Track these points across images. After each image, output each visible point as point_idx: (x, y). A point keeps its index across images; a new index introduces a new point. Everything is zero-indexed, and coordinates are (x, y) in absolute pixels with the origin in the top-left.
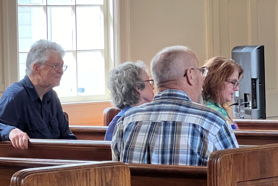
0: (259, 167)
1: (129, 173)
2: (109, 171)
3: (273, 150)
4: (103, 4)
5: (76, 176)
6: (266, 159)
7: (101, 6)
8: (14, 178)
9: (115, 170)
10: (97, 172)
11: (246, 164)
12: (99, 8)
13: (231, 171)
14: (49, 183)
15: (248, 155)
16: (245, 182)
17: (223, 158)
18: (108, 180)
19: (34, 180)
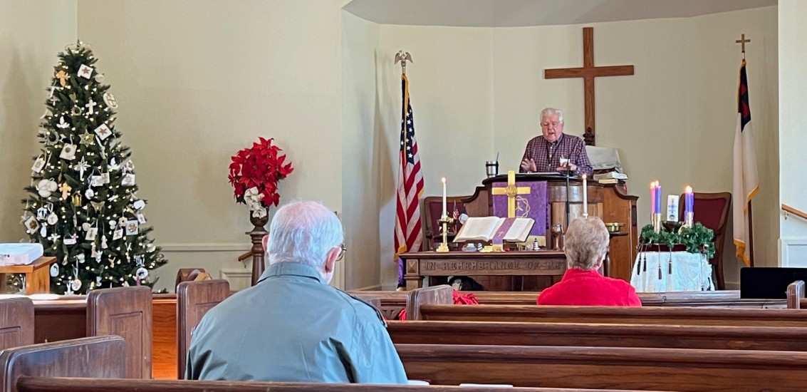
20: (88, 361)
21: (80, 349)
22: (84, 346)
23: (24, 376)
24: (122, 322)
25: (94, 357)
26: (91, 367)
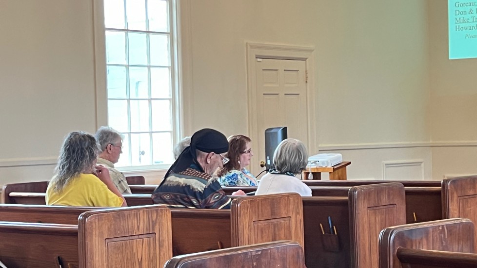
0: (270, 210)
1: (170, 214)
2: (154, 212)
3: (281, 198)
4: (171, 98)
5: (129, 216)
6: (276, 203)
7: (169, 99)
8: (80, 217)
9: (159, 211)
10: (145, 213)
11: (260, 207)
12: (168, 101)
13: (249, 213)
14: (108, 221)
15: (261, 201)
16: (260, 222)
17: (242, 203)
18: (154, 219)
19: (96, 219)
20: (446, 237)
21: (441, 228)
22: (443, 226)
23: (402, 247)
24: (468, 202)
25: (451, 234)
26: (449, 242)
